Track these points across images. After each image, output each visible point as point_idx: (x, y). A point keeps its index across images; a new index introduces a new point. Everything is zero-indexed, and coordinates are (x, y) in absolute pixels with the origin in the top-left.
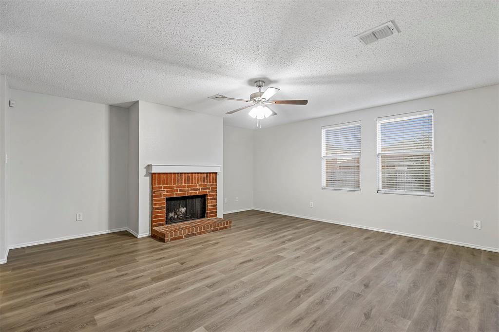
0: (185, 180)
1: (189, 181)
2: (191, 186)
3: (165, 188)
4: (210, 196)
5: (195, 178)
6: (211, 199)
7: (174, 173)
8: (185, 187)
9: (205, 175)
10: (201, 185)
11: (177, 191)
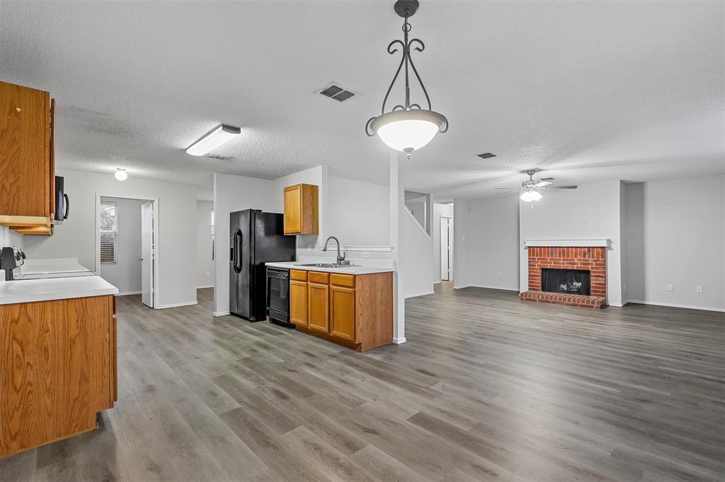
0: (560, 254)
1: (564, 254)
2: (567, 260)
3: (538, 259)
4: (594, 272)
5: (572, 252)
6: (595, 276)
7: (548, 247)
8: (560, 260)
9: (586, 250)
10: (580, 260)
11: (551, 263)
